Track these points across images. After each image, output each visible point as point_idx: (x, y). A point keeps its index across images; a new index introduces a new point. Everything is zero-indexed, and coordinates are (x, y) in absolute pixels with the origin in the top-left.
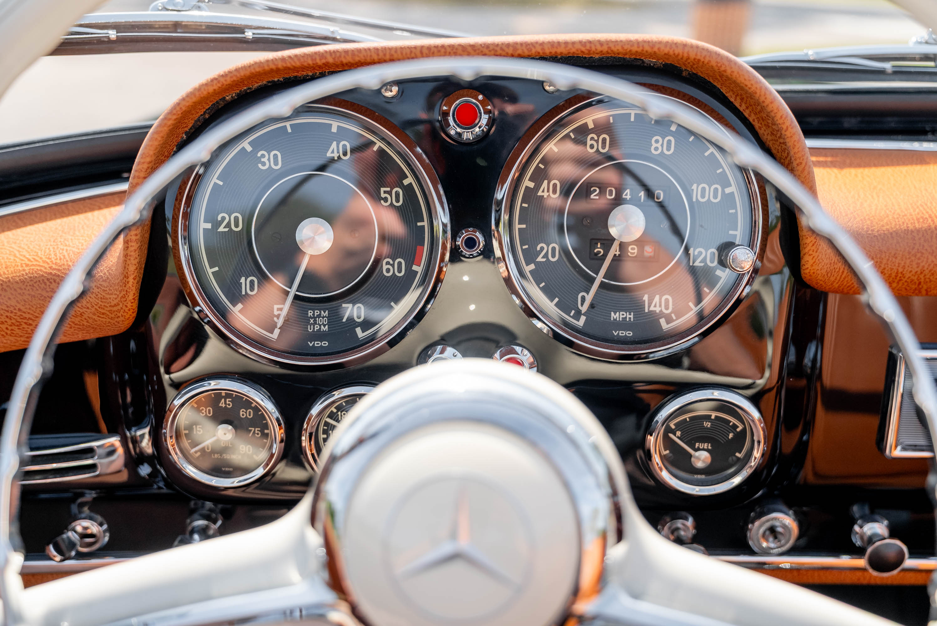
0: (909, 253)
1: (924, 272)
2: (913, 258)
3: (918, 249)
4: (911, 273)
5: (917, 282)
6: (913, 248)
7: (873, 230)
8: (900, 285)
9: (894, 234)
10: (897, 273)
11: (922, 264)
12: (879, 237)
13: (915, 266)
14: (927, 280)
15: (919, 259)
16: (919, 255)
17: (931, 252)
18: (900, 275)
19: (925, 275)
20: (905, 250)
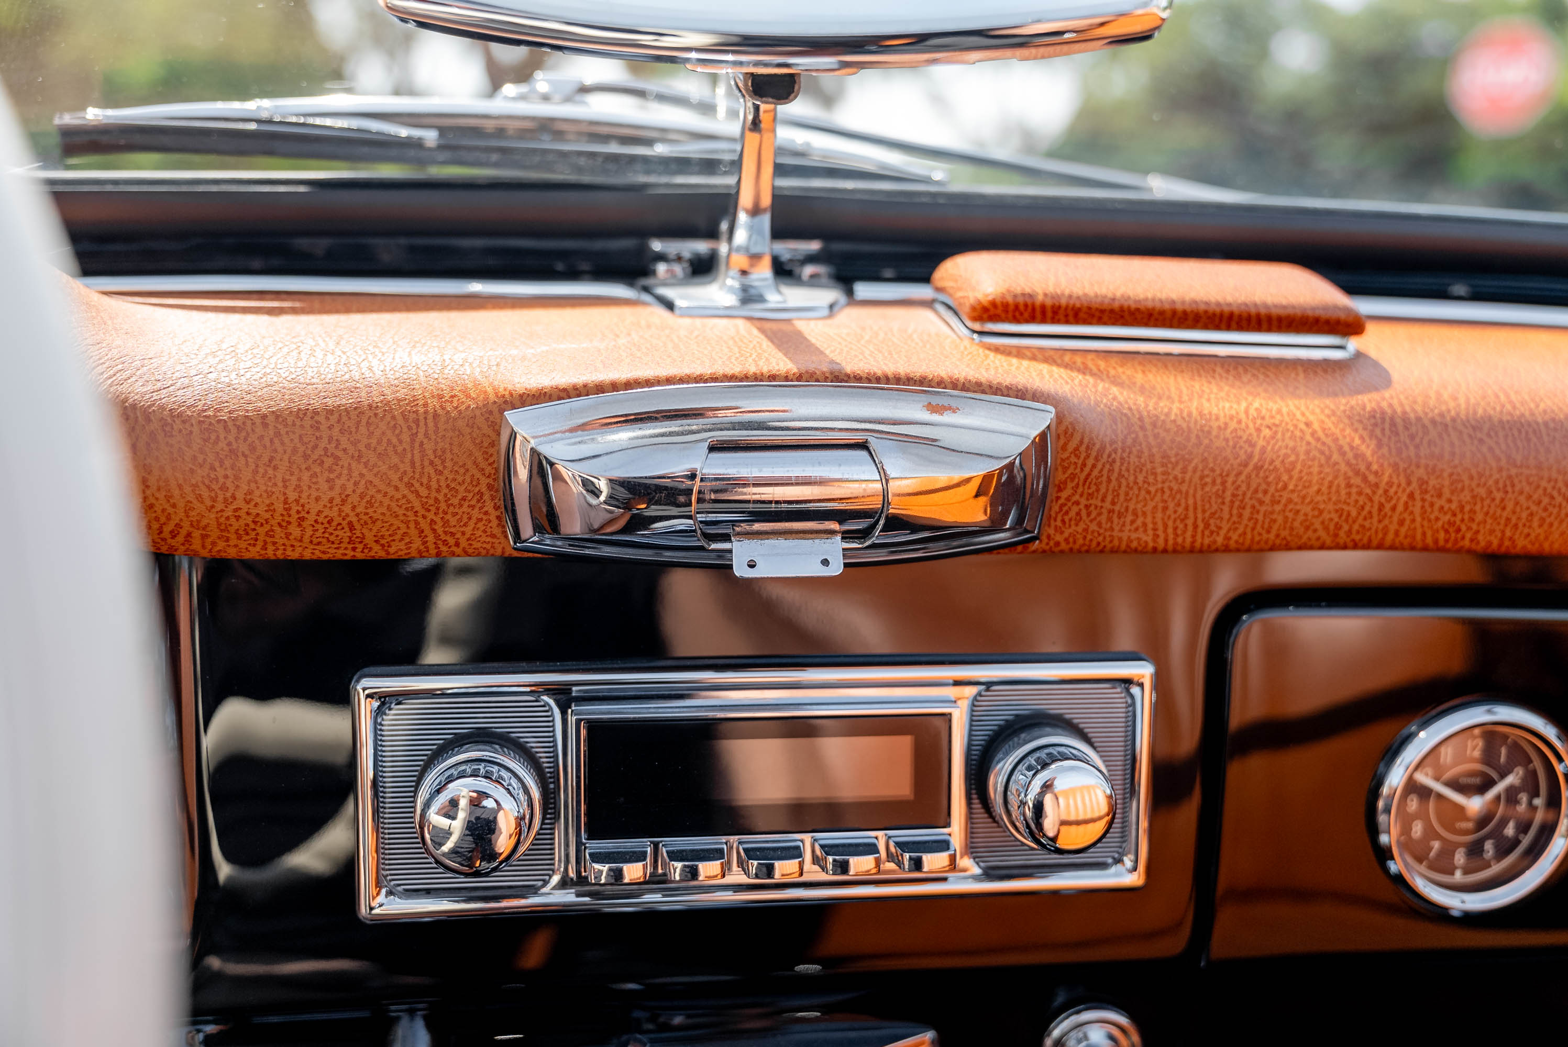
0: (306, 457)
1: (350, 500)
2: (318, 470)
4: (321, 503)
5: (345, 524)
6: (316, 447)
7: (218, 410)
8: (309, 532)
9: (271, 418)
10: (285, 502)
11: (339, 482)
12: (230, 424)
13: (324, 486)
14: (364, 518)
15: (331, 470)
16: (328, 461)
17: (356, 454)
18: (295, 508)
19: (354, 508)
20: (295, 450)
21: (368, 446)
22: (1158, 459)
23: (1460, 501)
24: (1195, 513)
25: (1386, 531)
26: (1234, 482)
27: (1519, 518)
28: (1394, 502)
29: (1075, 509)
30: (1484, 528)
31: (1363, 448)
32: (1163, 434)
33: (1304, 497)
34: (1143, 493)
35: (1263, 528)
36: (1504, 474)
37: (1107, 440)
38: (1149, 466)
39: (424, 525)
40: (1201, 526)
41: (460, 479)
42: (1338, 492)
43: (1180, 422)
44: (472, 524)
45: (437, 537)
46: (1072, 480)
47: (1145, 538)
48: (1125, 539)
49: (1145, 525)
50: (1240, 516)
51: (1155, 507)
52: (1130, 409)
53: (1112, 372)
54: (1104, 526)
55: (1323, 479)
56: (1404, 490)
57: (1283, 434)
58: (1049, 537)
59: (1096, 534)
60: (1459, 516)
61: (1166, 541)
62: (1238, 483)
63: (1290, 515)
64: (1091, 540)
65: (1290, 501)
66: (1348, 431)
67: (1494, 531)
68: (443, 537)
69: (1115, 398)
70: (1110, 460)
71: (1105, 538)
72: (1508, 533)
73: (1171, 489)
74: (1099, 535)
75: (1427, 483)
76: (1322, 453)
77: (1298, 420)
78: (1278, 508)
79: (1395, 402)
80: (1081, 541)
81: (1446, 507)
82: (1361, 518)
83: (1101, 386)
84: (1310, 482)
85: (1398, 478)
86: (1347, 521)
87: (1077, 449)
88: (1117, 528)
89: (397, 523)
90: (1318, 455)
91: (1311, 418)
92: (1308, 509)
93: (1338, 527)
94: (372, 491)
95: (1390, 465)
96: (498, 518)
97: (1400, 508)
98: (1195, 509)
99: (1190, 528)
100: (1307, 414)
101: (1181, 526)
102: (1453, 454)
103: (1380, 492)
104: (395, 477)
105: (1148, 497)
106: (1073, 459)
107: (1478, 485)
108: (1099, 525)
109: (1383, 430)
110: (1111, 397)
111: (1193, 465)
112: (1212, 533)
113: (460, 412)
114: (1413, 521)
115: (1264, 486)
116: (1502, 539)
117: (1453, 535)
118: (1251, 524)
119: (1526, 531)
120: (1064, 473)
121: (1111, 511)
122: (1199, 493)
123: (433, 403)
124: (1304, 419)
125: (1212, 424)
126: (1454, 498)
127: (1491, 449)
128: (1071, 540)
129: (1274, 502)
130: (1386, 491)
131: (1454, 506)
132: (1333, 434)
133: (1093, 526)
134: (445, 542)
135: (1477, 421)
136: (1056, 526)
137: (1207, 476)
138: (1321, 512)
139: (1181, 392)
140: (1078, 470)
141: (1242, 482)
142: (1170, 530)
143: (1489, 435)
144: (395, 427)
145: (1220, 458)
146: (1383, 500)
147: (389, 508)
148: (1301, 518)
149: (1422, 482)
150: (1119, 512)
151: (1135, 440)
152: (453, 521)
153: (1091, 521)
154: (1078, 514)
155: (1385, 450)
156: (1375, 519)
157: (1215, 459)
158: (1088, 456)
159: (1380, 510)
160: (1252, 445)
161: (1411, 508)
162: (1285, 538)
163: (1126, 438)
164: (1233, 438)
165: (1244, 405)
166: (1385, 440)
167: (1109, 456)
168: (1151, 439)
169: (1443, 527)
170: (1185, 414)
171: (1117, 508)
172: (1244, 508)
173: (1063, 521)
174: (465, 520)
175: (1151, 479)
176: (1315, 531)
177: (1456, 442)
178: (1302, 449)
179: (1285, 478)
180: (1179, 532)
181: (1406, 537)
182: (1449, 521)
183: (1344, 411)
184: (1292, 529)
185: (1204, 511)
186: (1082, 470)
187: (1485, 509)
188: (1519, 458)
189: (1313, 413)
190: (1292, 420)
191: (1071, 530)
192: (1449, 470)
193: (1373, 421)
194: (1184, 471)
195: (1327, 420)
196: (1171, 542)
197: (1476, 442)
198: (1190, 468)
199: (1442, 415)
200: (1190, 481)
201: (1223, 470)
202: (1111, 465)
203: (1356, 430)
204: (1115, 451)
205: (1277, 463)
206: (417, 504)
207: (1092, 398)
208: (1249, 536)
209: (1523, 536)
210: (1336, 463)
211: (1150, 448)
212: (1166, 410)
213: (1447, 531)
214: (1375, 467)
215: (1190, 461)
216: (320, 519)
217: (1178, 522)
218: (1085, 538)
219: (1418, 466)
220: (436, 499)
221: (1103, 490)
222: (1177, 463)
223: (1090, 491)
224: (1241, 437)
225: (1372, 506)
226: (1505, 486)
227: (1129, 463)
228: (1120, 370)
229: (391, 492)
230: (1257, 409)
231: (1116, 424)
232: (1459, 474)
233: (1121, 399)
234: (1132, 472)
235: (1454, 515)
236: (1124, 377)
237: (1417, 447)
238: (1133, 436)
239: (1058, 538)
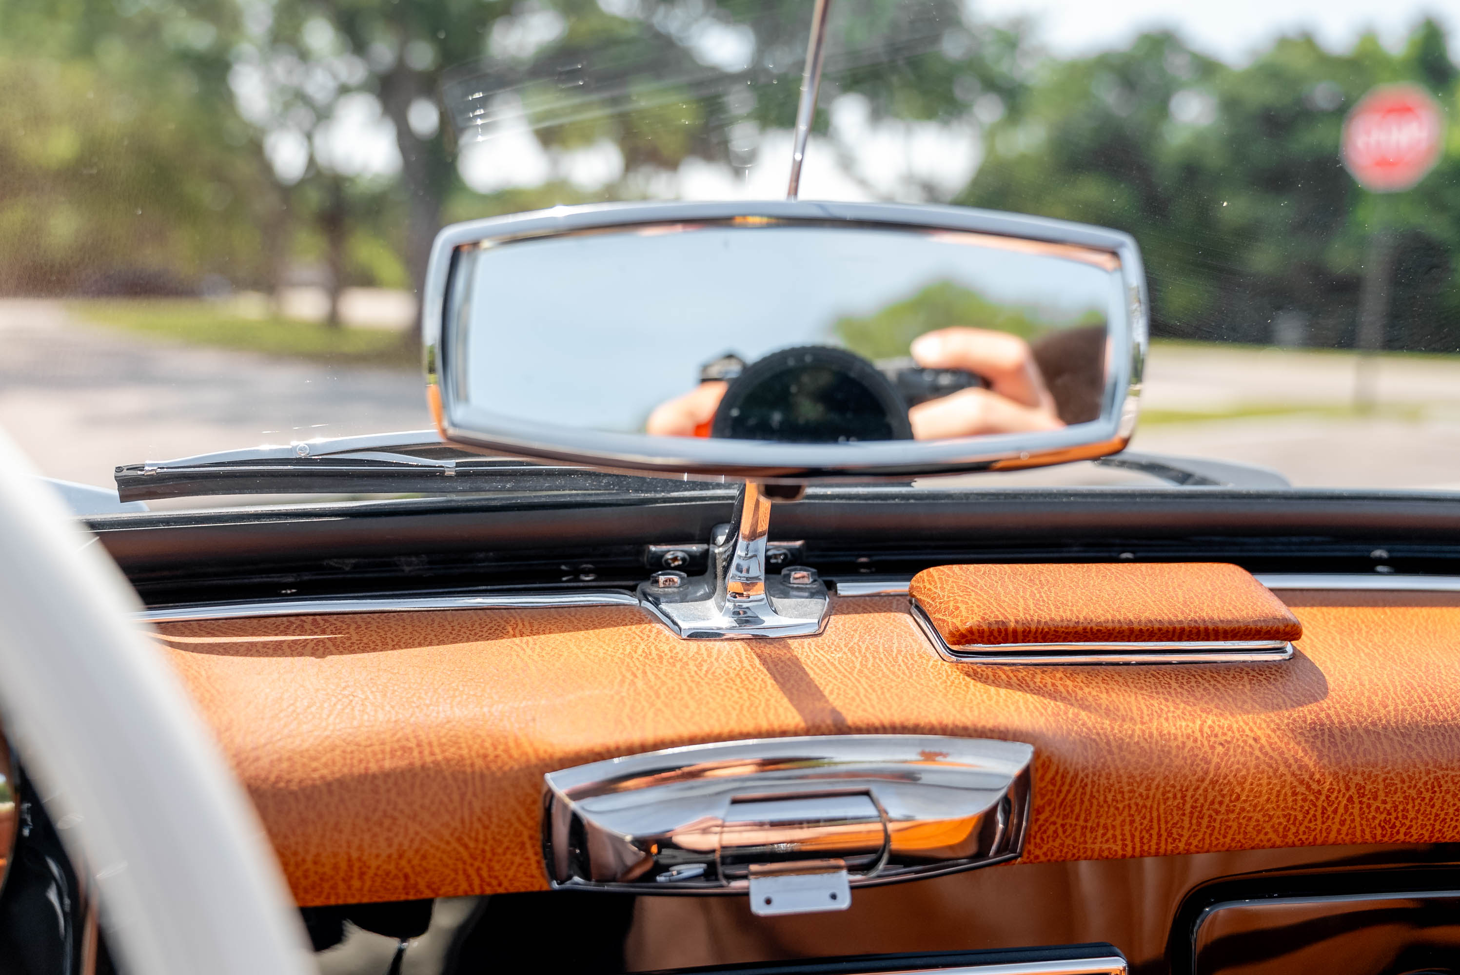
0: (367, 819)
1: (406, 855)
2: (376, 829)
3: (385, 812)
4: (381, 859)
5: (401, 875)
6: (375, 810)
7: (289, 781)
8: (368, 883)
10: (349, 860)
11: (396, 841)
13: (382, 843)
14: (418, 869)
15: (389, 830)
16: (387, 822)
17: (412, 814)
18: (357, 865)
19: (409, 861)
20: (357, 815)
21: (422, 807)
22: (1125, 779)
23: (1394, 802)
24: (1159, 824)
25: (1329, 830)
26: (1192, 796)
27: (1446, 814)
28: (1335, 805)
29: (1052, 828)
30: (1417, 823)
31: (1306, 759)
32: (1129, 757)
33: (1255, 806)
34: (1112, 809)
35: (1220, 834)
36: (1432, 776)
37: (1079, 767)
38: (1117, 786)
39: (471, 871)
40: (1165, 835)
41: (504, 832)
42: (1285, 799)
43: (1143, 744)
44: (514, 868)
45: (482, 879)
46: (1050, 805)
47: (1114, 847)
48: (1097, 849)
49: (1114, 836)
50: (1199, 824)
51: (1124, 821)
52: (1098, 734)
53: (1080, 693)
54: (1078, 840)
55: (1272, 789)
56: (1344, 795)
57: (1235, 751)
58: (1029, 852)
59: (1071, 848)
60: (1394, 815)
61: (1134, 849)
62: (1197, 796)
63: (1244, 822)
64: (1067, 852)
65: (1243, 809)
66: (1292, 744)
67: (1426, 825)
68: (488, 880)
69: (1084, 724)
70: (1083, 784)
71: (1079, 850)
72: (1437, 827)
73: (1137, 805)
74: (1074, 847)
75: (1364, 787)
76: (1271, 766)
77: (1247, 736)
78: (1232, 816)
79: (1332, 712)
80: (1057, 854)
81: (1382, 807)
82: (1307, 820)
83: (1071, 711)
84: (1261, 792)
85: (1338, 785)
86: (1294, 824)
87: (1053, 778)
88: (1089, 841)
89: (447, 871)
90: (1267, 768)
91: (1259, 733)
92: (1259, 816)
93: (1286, 829)
94: (426, 847)
95: (1330, 774)
96: (538, 862)
97: (1341, 810)
98: (1159, 820)
99: (1155, 837)
100: (1255, 729)
101: (1147, 836)
102: (1386, 761)
103: (1323, 797)
104: (446, 833)
105: (1116, 812)
106: (1050, 787)
107: (1409, 787)
108: (1074, 840)
109: (1323, 741)
110: (1080, 722)
111: (1156, 783)
112: (1174, 840)
113: (505, 773)
114: (1353, 821)
115: (1219, 798)
116: (1432, 832)
117: (1389, 830)
118: (1209, 831)
119: (1454, 823)
120: (1042, 799)
121: (1083, 828)
122: (1162, 807)
123: (479, 763)
124: (1252, 735)
125: (1171, 744)
126: (1388, 799)
127: (1419, 755)
128: (1049, 854)
129: (1229, 811)
130: (1328, 797)
131: (1388, 806)
132: (1279, 748)
133: (1069, 841)
134: (489, 884)
135: (1405, 727)
136: (1036, 844)
137: (1169, 791)
138: (1271, 818)
139: (1142, 713)
140: (1055, 796)
141: (1200, 795)
142: (1137, 840)
143: (1416, 741)
144: (446, 787)
145: (1179, 776)
146: (1325, 805)
147: (441, 860)
148: (1253, 823)
149: (1359, 787)
150: (1091, 828)
151: (1104, 764)
152: (497, 867)
153: (1067, 837)
154: (1055, 832)
155: (1325, 761)
156: (1319, 822)
157: (1175, 777)
158: (1063, 784)
159: (1323, 813)
160: (1208, 763)
161: (1351, 810)
162: (1239, 841)
163: (1096, 762)
164: (1191, 756)
165: (1198, 722)
166: (1325, 752)
167: (1082, 780)
168: (1118, 762)
169: (1380, 825)
170: (1147, 736)
171: (1089, 824)
172: (1202, 818)
173: (1042, 839)
174: (508, 865)
175: (1119, 797)
176: (1266, 834)
177: (1389, 751)
178: (1252, 764)
179: (1238, 790)
180: (1145, 841)
181: (1347, 834)
182: (1385, 819)
183: (1288, 725)
184: (1245, 833)
185: (1167, 822)
186: (1058, 796)
187: (1416, 808)
188: (1444, 762)
189: (1260, 728)
190: (1241, 736)
191: (1049, 846)
192: (1384, 776)
193: (1313, 733)
194: (1148, 789)
195: (1273, 735)
196: (1138, 850)
197: (1406, 749)
198: (1154, 786)
199: (1374, 724)
200: (1154, 798)
201: (1182, 786)
202: (1083, 788)
203: (1299, 743)
204: (1087, 776)
205: (1231, 777)
206: (465, 854)
207: (1064, 727)
208: (1207, 841)
209: (1451, 829)
210: (1282, 775)
211: (1117, 770)
212: (1130, 732)
213: (1383, 828)
214: (1317, 776)
215: (1153, 780)
216: (380, 872)
217: (1144, 833)
218: (1061, 851)
219: (1355, 774)
220: (483, 851)
221: (1077, 810)
222: (1142, 781)
223: (1066, 813)
224: (1197, 755)
225: (1316, 811)
226: (1433, 787)
227: (1099, 785)
228: (1086, 690)
229: (443, 846)
230: (1210, 727)
231: (1087, 751)
232: (1392, 779)
233: (1090, 724)
234: (1102, 792)
235: (1389, 814)
236: (1090, 699)
237: (1354, 756)
238: (1102, 760)
239: (1037, 852)
